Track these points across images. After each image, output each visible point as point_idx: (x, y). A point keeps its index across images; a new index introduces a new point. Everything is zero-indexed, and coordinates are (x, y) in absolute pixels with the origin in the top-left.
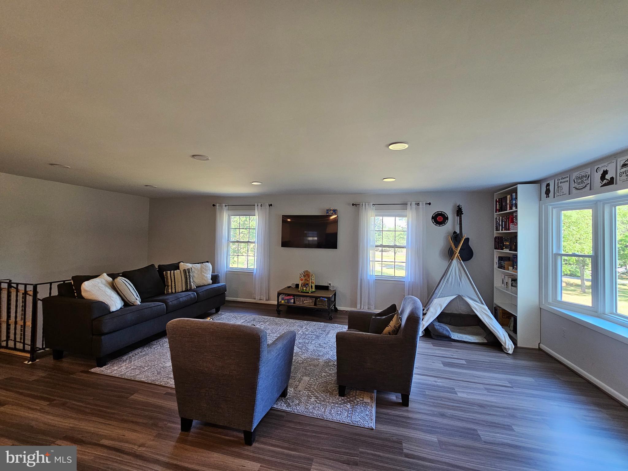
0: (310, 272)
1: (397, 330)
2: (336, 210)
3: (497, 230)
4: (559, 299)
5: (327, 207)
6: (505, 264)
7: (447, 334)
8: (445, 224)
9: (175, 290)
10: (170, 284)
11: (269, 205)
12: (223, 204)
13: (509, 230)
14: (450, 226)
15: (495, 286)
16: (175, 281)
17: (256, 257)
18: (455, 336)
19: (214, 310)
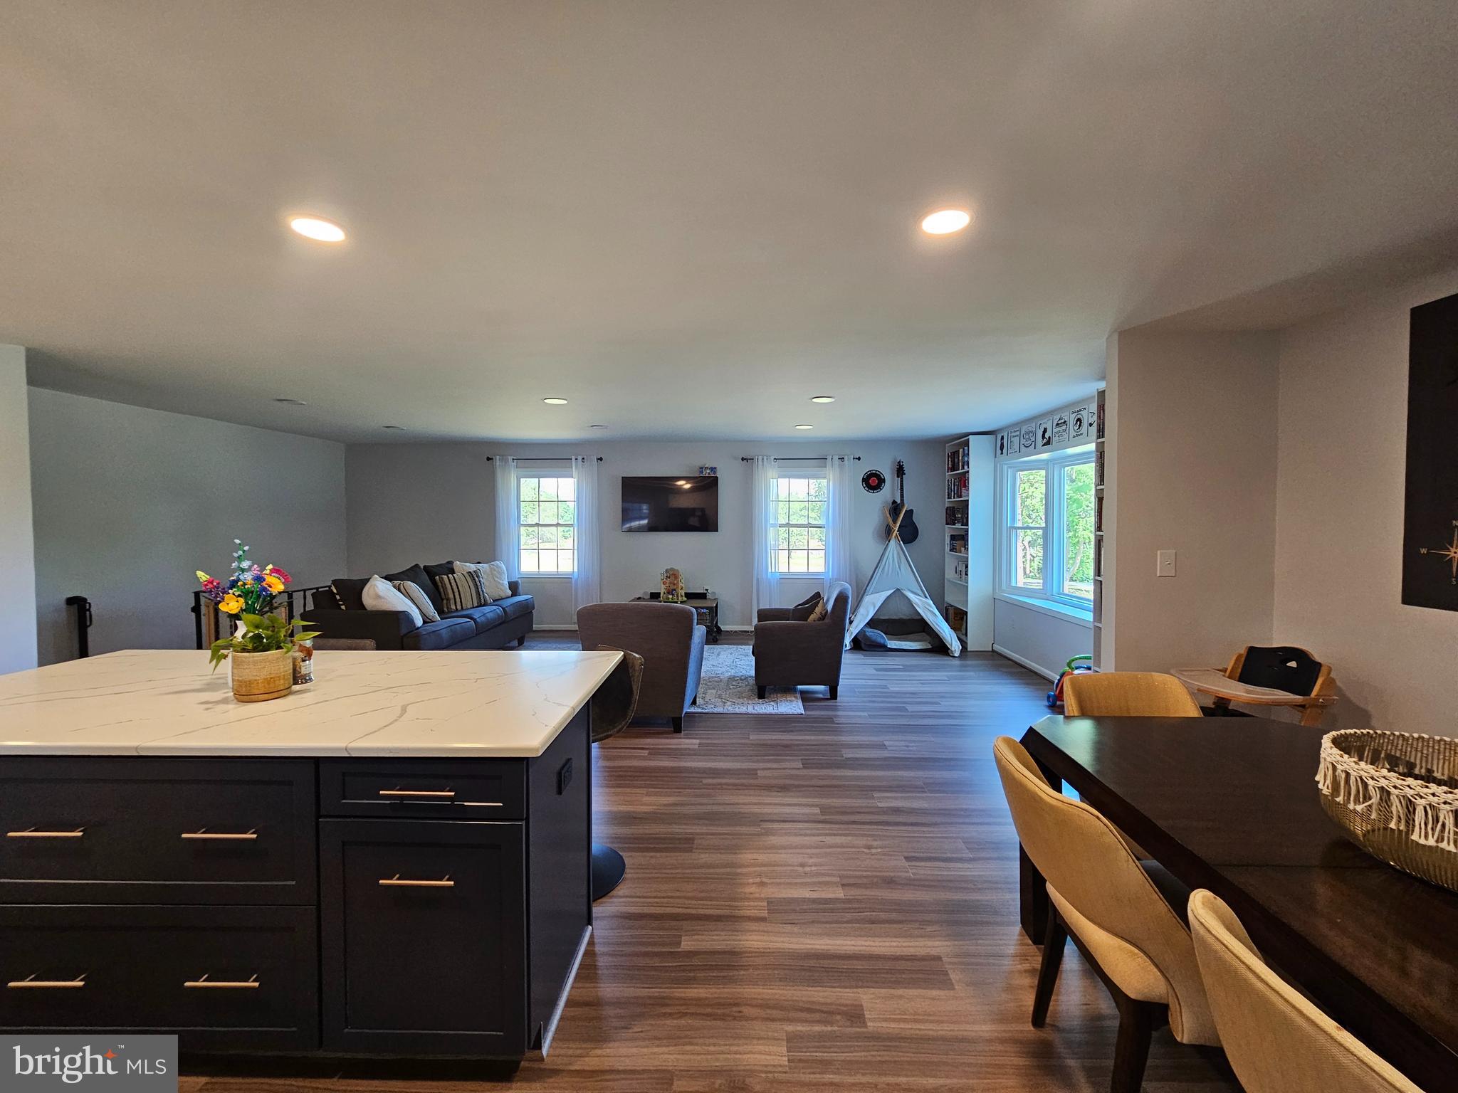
0: (680, 570)
1: (823, 617)
2: (715, 468)
3: (949, 498)
4: (1013, 584)
5: (701, 464)
6: (958, 543)
7: (882, 641)
8: (881, 489)
9: (462, 605)
10: (451, 596)
11: (598, 459)
12: (509, 457)
13: (961, 497)
14: (888, 492)
15: (946, 576)
16: (459, 591)
17: (576, 551)
18: (892, 644)
19: (515, 643)
